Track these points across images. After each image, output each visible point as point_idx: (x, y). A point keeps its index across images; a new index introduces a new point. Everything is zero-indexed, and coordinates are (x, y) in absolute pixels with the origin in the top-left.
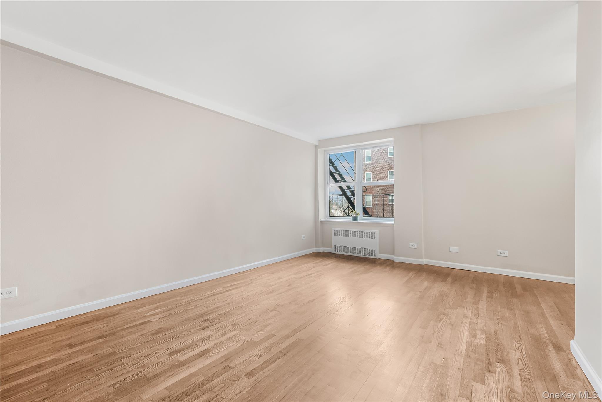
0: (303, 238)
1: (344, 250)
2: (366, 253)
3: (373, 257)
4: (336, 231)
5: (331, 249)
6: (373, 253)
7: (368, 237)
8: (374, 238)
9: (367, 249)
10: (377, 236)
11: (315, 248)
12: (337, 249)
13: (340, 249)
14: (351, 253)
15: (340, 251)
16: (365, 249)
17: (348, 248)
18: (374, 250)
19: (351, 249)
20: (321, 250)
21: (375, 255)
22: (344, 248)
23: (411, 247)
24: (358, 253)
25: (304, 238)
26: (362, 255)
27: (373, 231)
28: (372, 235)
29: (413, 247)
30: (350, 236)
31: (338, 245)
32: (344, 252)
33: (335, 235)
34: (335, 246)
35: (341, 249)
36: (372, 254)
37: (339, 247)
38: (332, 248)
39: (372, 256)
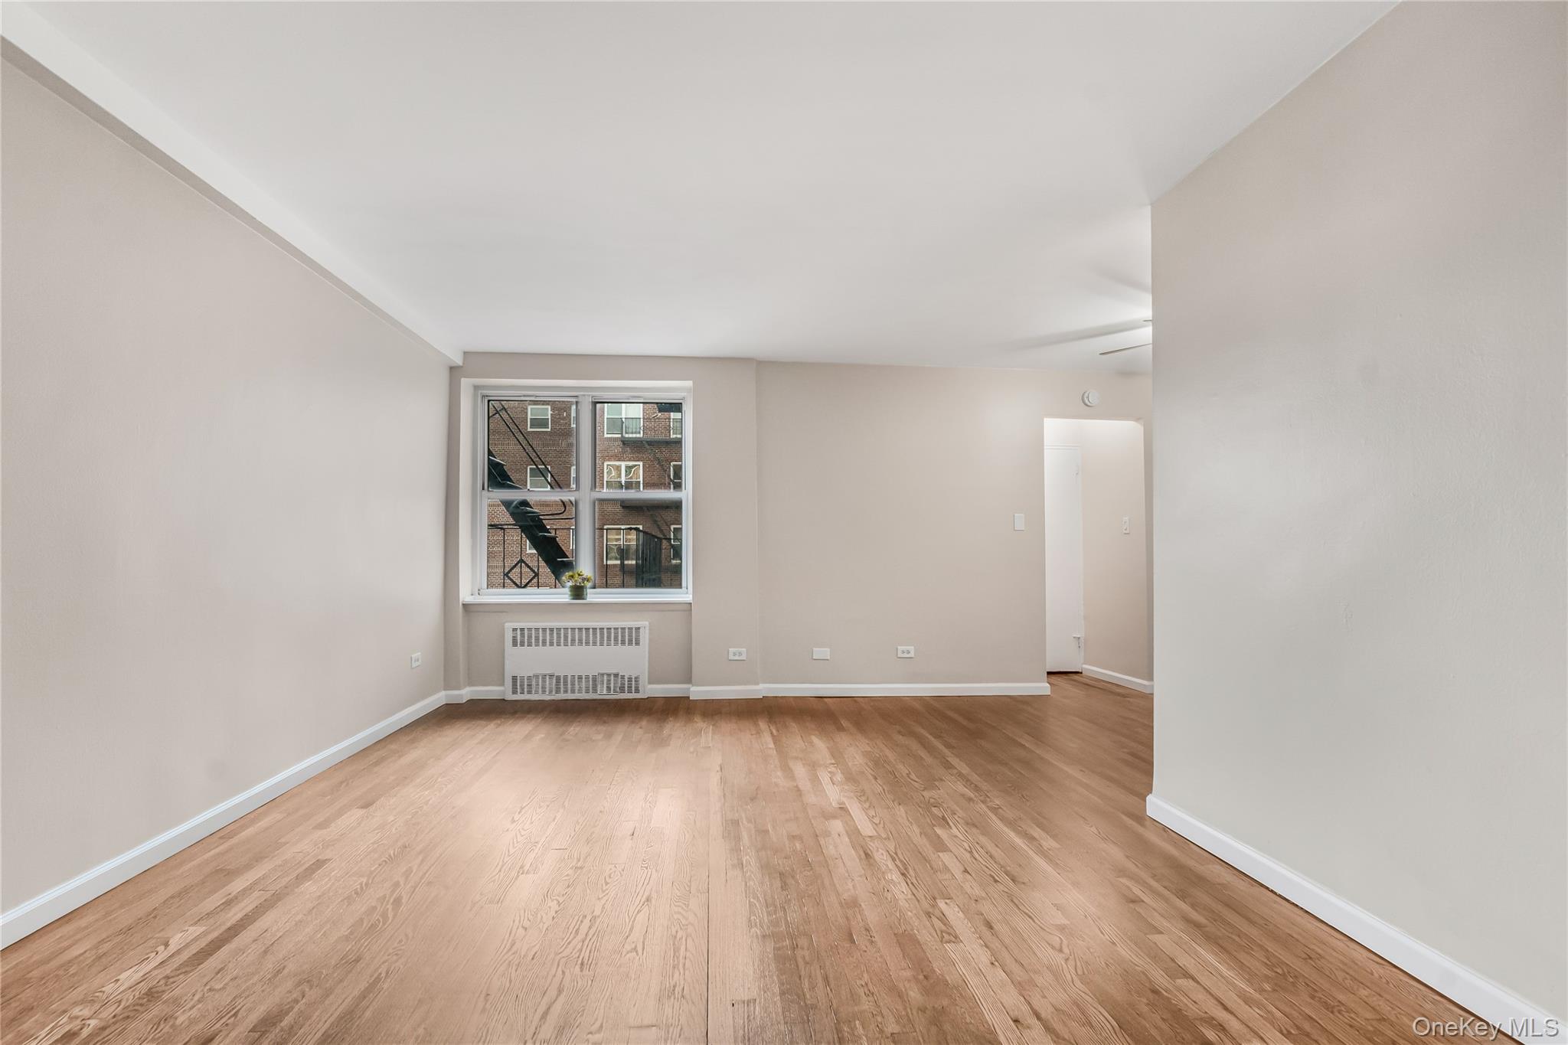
0: (414, 665)
1: (544, 688)
2: (612, 686)
3: (633, 696)
4: (519, 632)
5: (501, 688)
6: (633, 683)
7: (620, 641)
8: (637, 643)
9: (616, 675)
10: (645, 637)
11: (443, 693)
12: (522, 686)
13: (529, 685)
14: (566, 691)
15: (529, 692)
16: (609, 675)
17: (558, 678)
18: (636, 678)
19: (565, 682)
20: (465, 693)
21: (637, 691)
22: (544, 681)
23: (731, 657)
24: (587, 692)
25: (417, 664)
26: (602, 693)
27: (634, 624)
28: (631, 637)
29: (737, 658)
30: (566, 645)
31: (524, 672)
32: (544, 692)
33: (515, 644)
34: (514, 678)
35: (534, 683)
36: (630, 687)
37: (529, 678)
38: (502, 684)
39: (630, 692)
